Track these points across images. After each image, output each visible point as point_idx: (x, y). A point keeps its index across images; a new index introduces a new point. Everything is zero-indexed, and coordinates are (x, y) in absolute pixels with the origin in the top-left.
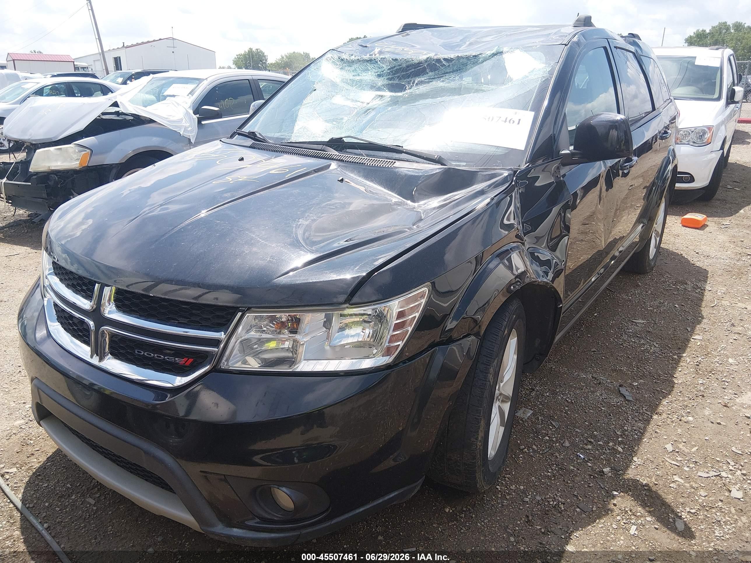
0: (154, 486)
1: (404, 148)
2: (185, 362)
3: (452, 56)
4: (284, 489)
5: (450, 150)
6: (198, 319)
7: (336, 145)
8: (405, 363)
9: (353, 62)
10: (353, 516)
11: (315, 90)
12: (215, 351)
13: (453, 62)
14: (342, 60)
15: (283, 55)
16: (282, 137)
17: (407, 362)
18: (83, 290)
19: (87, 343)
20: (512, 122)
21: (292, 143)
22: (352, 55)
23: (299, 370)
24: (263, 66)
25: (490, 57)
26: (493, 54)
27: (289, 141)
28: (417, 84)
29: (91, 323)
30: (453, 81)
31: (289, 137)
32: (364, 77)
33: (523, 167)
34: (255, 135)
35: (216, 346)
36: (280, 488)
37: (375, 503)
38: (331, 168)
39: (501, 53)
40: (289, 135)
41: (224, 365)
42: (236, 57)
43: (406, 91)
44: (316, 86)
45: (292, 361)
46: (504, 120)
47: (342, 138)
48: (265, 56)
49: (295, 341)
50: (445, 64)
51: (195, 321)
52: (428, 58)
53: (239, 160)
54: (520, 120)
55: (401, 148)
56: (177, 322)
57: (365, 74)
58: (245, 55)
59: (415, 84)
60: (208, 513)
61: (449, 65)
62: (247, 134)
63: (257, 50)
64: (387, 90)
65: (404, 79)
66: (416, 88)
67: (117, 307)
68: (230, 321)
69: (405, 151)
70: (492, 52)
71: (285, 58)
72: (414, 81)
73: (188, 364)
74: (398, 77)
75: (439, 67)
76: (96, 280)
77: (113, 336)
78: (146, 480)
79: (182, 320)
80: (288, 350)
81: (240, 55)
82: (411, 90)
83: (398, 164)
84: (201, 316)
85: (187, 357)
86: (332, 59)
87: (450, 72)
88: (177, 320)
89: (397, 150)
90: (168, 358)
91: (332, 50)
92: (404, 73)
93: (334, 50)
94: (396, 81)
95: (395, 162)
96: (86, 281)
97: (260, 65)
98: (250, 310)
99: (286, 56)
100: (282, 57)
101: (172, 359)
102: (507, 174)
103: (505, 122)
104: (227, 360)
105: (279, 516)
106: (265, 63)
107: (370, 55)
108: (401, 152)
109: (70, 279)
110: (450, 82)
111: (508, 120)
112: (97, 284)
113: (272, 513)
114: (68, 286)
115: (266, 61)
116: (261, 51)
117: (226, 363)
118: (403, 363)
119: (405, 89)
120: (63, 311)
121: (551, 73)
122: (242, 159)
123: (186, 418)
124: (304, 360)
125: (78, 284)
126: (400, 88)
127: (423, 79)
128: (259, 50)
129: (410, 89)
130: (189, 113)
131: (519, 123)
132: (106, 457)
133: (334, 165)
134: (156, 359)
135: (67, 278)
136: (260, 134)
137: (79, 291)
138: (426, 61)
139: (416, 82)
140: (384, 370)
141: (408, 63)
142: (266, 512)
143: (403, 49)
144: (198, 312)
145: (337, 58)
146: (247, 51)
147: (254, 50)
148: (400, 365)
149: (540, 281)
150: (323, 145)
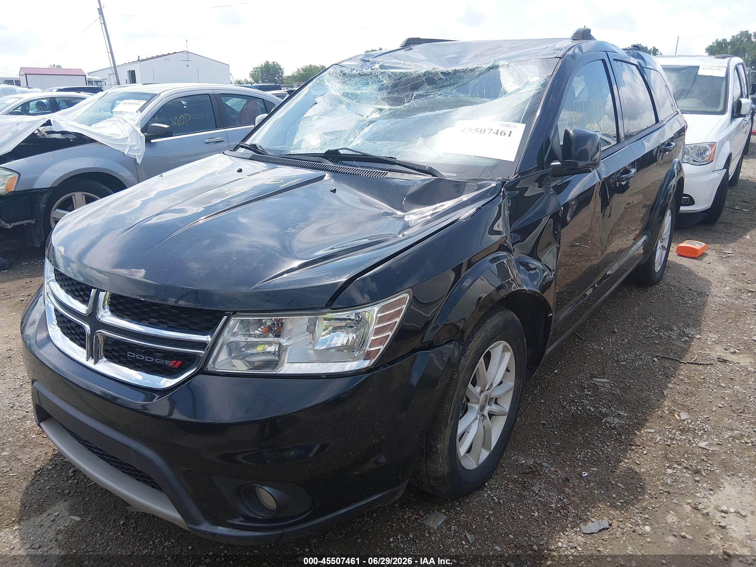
0: (145, 485)
1: (397, 159)
2: (174, 365)
3: (450, 69)
4: (267, 488)
5: (442, 162)
6: (186, 323)
7: (333, 157)
8: (386, 366)
9: (354, 76)
10: (335, 516)
11: (316, 103)
12: (201, 353)
13: (450, 75)
14: (344, 74)
15: (300, 68)
16: (282, 149)
17: (388, 365)
18: (80, 296)
19: (83, 346)
20: (503, 134)
21: (291, 155)
22: (354, 69)
23: (281, 372)
24: (279, 79)
25: (486, 71)
26: (489, 67)
27: (288, 153)
28: (415, 98)
29: (87, 327)
30: (450, 95)
31: (288, 150)
32: (364, 91)
33: (512, 178)
34: (257, 148)
35: (203, 349)
36: (263, 487)
37: (358, 505)
38: (325, 179)
39: (497, 67)
40: (289, 147)
41: (210, 366)
42: (253, 70)
43: (405, 104)
44: (317, 100)
45: (274, 364)
46: (496, 132)
47: (337, 150)
48: (281, 69)
49: (280, 345)
50: (443, 78)
51: (183, 324)
52: (426, 72)
53: (238, 171)
54: (511, 132)
55: (394, 159)
56: (166, 325)
57: (366, 88)
58: (261, 68)
59: (413, 97)
60: (195, 511)
61: (447, 79)
62: (249, 147)
63: (274, 63)
64: (386, 104)
65: (403, 93)
66: (414, 102)
67: (112, 311)
68: (217, 324)
69: (397, 162)
70: (488, 66)
71: (301, 71)
72: (413, 95)
73: (176, 366)
74: (397, 90)
75: (437, 81)
76: (92, 285)
77: (107, 339)
78: (138, 480)
79: (171, 324)
80: (274, 354)
81: (256, 68)
82: (409, 104)
83: (390, 175)
84: (189, 320)
85: (175, 359)
86: (335, 74)
87: (447, 86)
88: (167, 324)
89: (390, 161)
90: (158, 361)
91: (335, 64)
92: (403, 87)
93: (337, 65)
94: (396, 95)
95: (387, 173)
96: (84, 287)
97: (276, 78)
98: (236, 314)
99: (303, 69)
100: (298, 70)
101: (161, 362)
102: (495, 185)
103: (497, 134)
104: (214, 363)
105: (263, 515)
106: (282, 76)
107: (371, 69)
108: (394, 164)
109: (69, 285)
110: (447, 96)
111: (499, 132)
112: (93, 290)
113: (256, 512)
114: (67, 292)
115: (282, 73)
116: (277, 64)
117: (212, 366)
118: (383, 367)
119: (404, 102)
120: (62, 315)
121: (544, 85)
122: (240, 171)
123: (169, 417)
124: (287, 363)
125: (77, 290)
126: (398, 101)
127: (421, 92)
128: (275, 63)
129: (409, 102)
130: (136, 131)
131: (510, 135)
132: (100, 457)
133: (327, 176)
134: (147, 362)
135: (66, 284)
136: (260, 146)
137: (77, 296)
138: (425, 74)
139: (414, 95)
140: (365, 373)
141: (407, 77)
142: (251, 511)
143: (404, 64)
144: (186, 316)
145: (340, 72)
146: (264, 65)
147: (270, 63)
148: (381, 368)
149: (527, 289)
150: (320, 156)
